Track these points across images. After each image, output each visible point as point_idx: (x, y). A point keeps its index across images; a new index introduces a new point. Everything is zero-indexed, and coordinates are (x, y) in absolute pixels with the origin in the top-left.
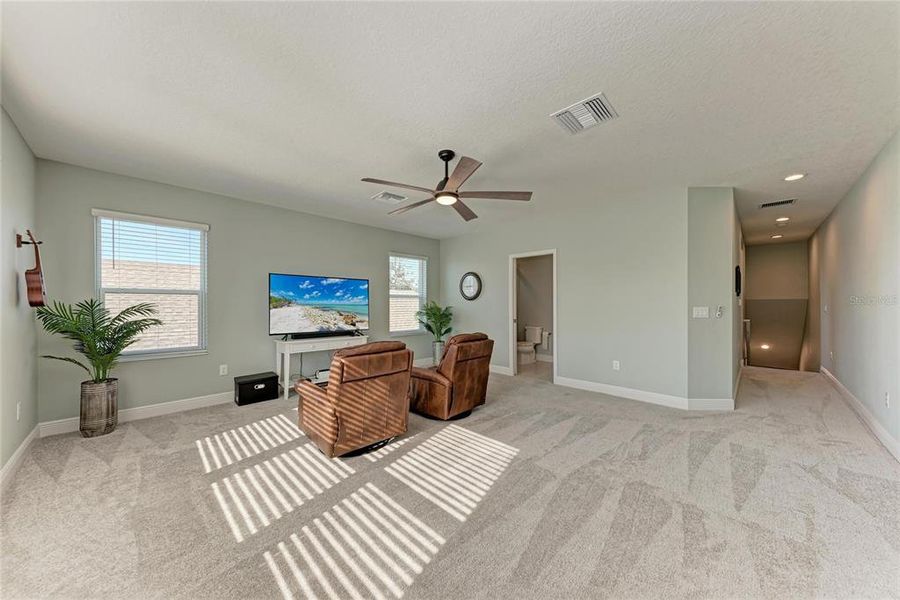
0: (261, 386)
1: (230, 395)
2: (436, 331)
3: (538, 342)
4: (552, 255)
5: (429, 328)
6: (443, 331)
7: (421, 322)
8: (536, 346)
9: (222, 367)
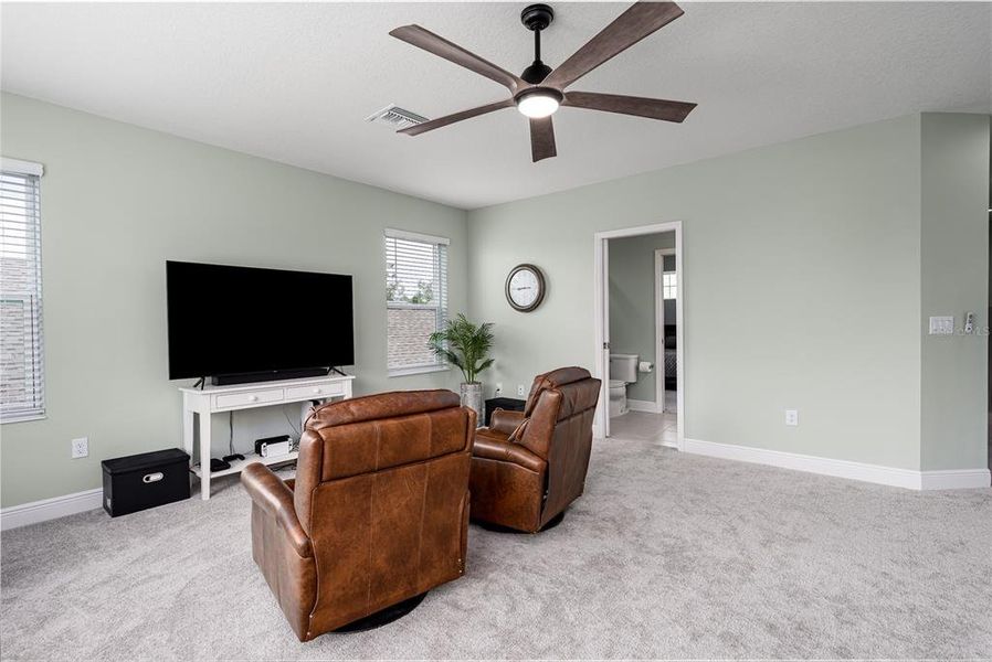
0: (156, 477)
1: (94, 496)
2: (465, 365)
3: (632, 379)
4: (674, 232)
5: (453, 359)
6: (478, 364)
7: (439, 351)
8: (629, 386)
9: (75, 442)
